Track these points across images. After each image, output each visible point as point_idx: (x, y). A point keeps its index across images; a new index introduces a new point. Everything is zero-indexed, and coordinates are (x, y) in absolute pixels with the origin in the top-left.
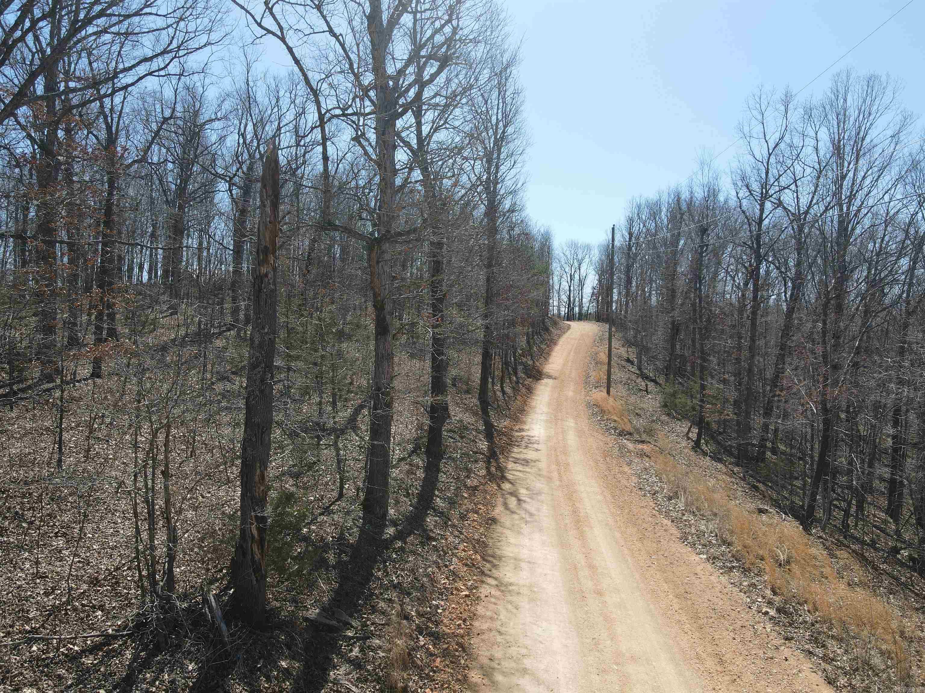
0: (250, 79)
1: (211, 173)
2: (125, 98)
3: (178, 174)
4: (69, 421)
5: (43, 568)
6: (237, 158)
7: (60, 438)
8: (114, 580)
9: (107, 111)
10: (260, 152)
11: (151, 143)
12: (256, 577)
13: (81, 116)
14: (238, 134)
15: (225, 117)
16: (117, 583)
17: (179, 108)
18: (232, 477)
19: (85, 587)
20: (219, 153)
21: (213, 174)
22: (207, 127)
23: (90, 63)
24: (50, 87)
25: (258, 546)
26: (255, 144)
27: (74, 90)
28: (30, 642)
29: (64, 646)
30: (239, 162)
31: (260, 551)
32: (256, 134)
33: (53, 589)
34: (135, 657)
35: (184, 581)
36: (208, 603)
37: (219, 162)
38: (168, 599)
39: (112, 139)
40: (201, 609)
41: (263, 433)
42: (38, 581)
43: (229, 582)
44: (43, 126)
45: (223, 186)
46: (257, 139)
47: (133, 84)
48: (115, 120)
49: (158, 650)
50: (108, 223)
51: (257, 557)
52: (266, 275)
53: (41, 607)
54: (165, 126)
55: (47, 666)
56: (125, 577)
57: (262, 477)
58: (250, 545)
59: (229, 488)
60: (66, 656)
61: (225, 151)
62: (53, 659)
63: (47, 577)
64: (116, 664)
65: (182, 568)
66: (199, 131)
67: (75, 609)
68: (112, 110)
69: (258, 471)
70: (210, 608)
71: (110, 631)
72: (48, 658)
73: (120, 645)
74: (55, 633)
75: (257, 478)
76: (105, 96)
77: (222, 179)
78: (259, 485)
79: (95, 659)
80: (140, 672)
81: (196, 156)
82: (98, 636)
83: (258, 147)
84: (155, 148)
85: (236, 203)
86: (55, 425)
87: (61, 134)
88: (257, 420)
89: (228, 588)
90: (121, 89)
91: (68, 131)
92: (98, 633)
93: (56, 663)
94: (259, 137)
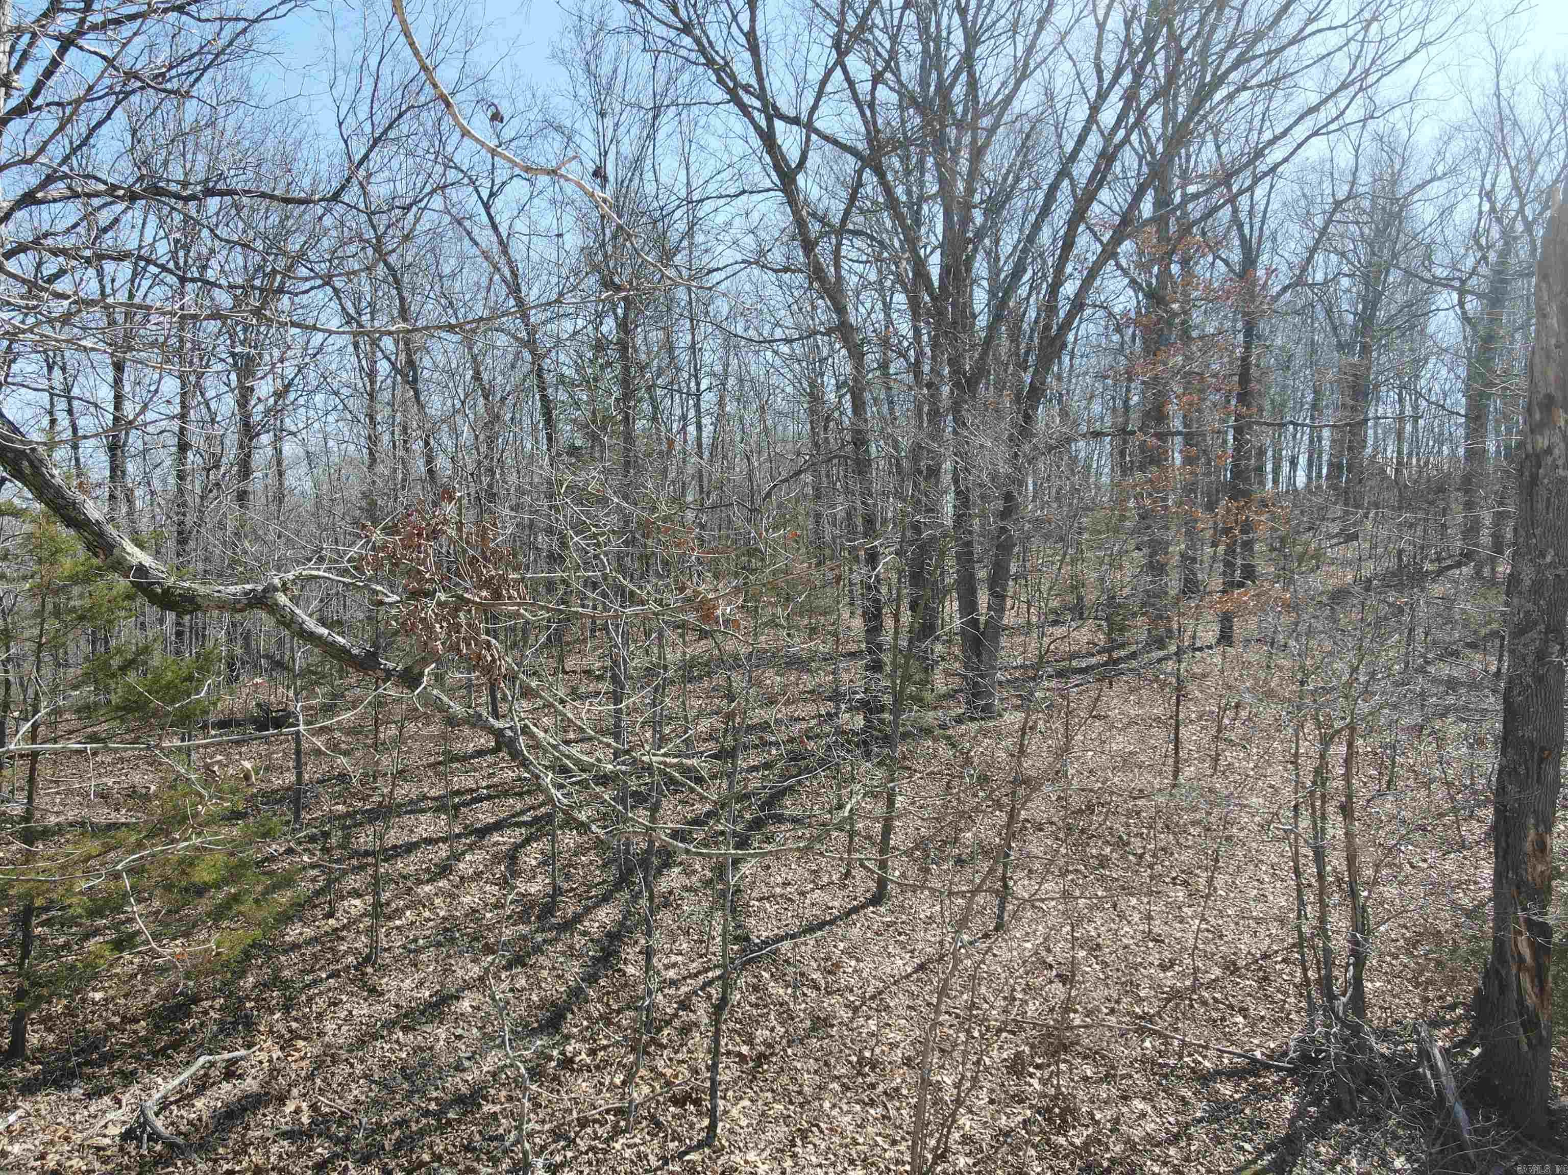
0: (1502, 84)
1: (1422, 279)
2: (1272, 187)
3: (1358, 294)
4: (1190, 711)
5: (1158, 928)
6: (1477, 242)
7: (1177, 734)
8: (1261, 974)
9: (1243, 216)
10: (1525, 218)
11: (1312, 251)
12: (1528, 1038)
13: (1204, 234)
14: (1480, 194)
15: (1453, 171)
16: (1266, 979)
17: (1364, 177)
18: (1470, 838)
19: (1217, 972)
20: (1439, 240)
21: (1427, 281)
22: (1416, 197)
23: (1218, 147)
24: (1162, 202)
25: (1532, 982)
26: (1515, 205)
27: (1196, 196)
28: (1141, 1032)
29: (1190, 1055)
30: (1480, 248)
31: (1537, 990)
32: (1516, 187)
33: (1172, 963)
34: (1300, 1113)
35: (1381, 1008)
36: (1429, 1060)
37: (1440, 256)
38: (1356, 1030)
39: (1250, 259)
40: (1417, 1066)
41: (1541, 760)
42: (1151, 944)
43: (1471, 1034)
44: (1152, 262)
45: (1446, 298)
46: (1519, 194)
47: (1286, 160)
48: (1257, 226)
49: (1337, 1111)
50: (1244, 397)
51: (1531, 1000)
52: (1549, 451)
53: (1157, 987)
54: (1337, 216)
55: (1166, 1076)
56: (1280, 974)
57: (1542, 847)
58: (1514, 971)
59: (1465, 858)
60: (1193, 1070)
61: (1449, 233)
62: (1174, 1068)
63: (1163, 941)
64: (1268, 1111)
65: (1378, 984)
66: (1401, 210)
67: (1204, 1003)
68: (1251, 213)
69: (1532, 833)
70: (1433, 1067)
71: (1258, 1054)
72: (1167, 1065)
73: (1275, 1082)
74: (1176, 1030)
75: (1528, 846)
76: (1241, 192)
77: (1446, 286)
78: (1533, 860)
79: (1237, 1092)
80: (1310, 1138)
81: (1395, 256)
82: (1240, 1056)
83: (1521, 210)
84: (1319, 258)
85: (1474, 327)
86: (1169, 714)
87: (1175, 269)
88: (1529, 732)
89: (1466, 1043)
90: (1265, 174)
91: (1185, 263)
92: (1239, 1051)
93: (1178, 1077)
94: (1524, 190)
